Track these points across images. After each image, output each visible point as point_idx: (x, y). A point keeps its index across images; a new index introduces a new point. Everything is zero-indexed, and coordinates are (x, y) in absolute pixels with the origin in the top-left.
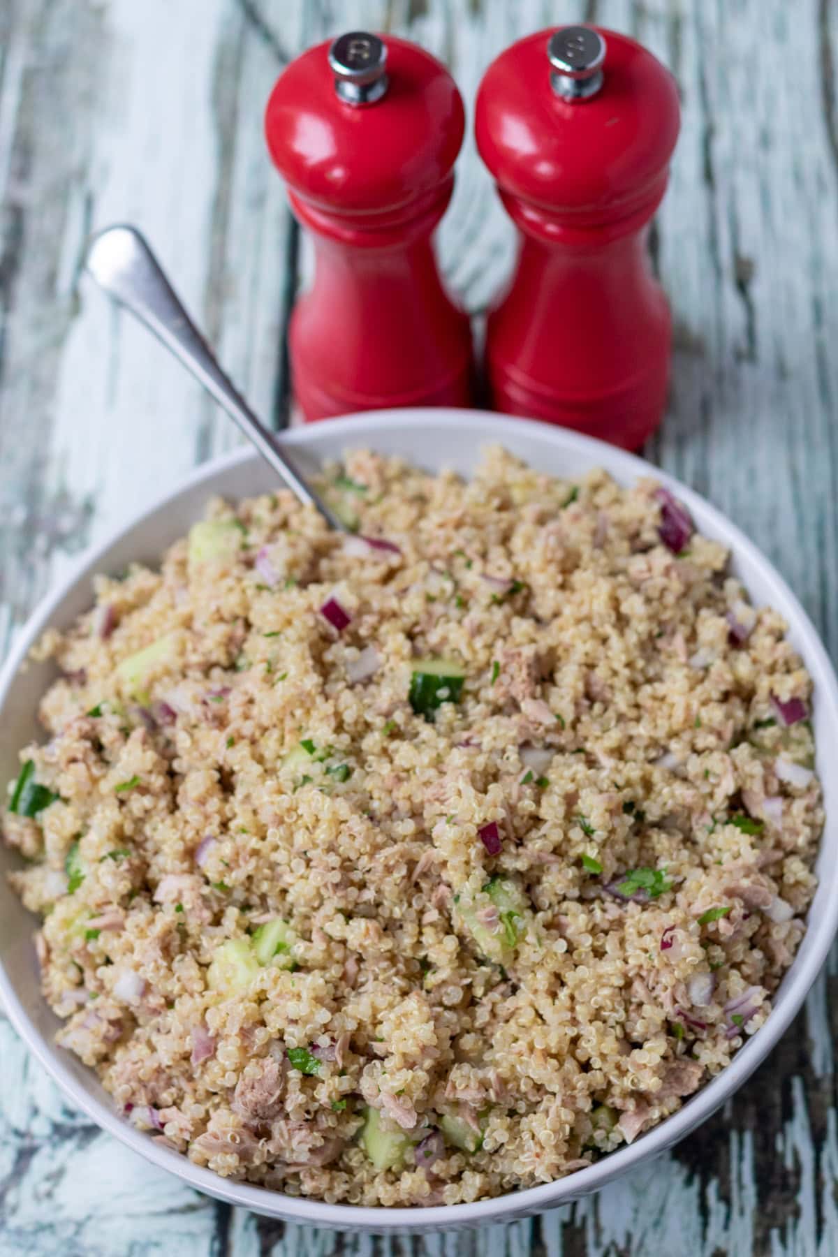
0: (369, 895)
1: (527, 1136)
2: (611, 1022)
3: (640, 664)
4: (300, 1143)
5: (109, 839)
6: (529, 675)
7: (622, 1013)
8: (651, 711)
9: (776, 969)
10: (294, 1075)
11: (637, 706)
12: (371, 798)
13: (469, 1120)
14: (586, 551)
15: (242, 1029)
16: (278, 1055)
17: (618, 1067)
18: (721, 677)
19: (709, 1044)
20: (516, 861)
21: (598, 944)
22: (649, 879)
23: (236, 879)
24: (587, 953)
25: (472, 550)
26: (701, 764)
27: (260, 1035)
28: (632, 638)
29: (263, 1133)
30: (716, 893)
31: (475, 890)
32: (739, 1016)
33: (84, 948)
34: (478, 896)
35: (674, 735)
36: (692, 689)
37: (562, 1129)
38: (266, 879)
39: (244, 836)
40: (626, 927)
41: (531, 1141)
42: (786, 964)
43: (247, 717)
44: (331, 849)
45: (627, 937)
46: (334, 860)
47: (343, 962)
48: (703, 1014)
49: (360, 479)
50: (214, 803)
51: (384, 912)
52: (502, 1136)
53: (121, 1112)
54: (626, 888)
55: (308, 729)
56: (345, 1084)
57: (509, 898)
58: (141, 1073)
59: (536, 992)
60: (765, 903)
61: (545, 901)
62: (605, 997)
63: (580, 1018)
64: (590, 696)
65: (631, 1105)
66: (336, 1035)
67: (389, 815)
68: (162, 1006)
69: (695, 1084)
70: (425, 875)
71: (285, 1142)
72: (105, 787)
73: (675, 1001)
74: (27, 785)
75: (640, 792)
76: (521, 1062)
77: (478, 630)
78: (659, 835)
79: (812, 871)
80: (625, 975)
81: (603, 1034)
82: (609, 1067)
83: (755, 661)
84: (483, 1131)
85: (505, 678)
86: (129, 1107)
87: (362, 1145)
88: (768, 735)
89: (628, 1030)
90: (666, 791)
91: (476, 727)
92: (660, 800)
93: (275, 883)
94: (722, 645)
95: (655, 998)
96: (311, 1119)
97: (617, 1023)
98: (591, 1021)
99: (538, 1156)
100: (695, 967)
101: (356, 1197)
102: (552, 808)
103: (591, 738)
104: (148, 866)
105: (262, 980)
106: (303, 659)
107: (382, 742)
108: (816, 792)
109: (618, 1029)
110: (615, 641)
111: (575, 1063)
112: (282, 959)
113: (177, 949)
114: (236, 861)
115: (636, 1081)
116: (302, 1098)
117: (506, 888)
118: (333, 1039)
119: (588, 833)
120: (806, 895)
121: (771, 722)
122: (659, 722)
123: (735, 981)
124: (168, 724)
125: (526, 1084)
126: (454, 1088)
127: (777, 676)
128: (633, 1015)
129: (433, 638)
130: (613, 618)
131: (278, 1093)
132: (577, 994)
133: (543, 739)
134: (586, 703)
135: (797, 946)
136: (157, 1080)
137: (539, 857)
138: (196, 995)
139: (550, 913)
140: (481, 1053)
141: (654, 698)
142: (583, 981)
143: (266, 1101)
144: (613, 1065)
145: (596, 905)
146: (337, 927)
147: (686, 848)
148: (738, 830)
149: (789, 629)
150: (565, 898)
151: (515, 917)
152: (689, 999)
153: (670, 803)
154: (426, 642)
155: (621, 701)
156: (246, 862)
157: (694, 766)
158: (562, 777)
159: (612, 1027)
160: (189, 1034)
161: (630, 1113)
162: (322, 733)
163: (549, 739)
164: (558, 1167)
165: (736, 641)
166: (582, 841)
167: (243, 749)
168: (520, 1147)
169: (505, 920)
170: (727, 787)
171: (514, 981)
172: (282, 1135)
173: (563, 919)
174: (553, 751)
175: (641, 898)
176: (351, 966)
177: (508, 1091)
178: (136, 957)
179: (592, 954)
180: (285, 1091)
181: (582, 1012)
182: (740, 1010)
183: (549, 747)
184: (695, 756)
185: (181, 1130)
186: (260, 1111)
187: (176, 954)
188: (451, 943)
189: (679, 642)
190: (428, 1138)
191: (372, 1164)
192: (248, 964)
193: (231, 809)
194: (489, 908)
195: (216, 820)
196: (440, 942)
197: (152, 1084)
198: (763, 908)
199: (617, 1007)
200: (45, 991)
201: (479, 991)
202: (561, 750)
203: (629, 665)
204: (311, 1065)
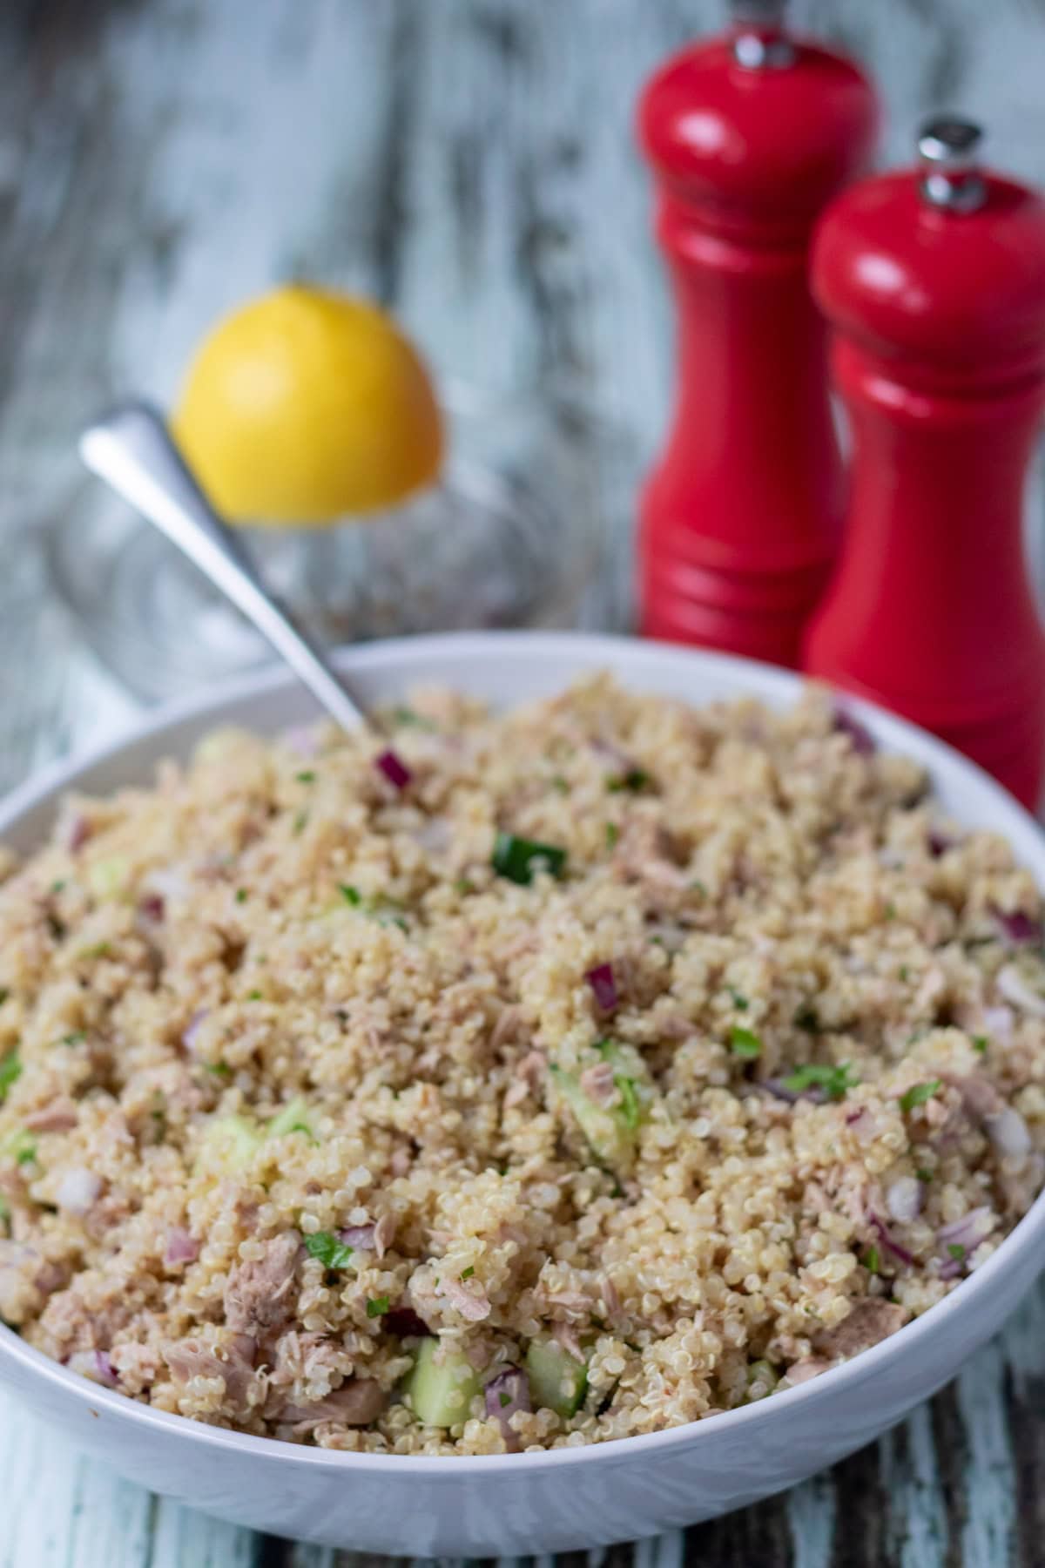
0: (429, 1061)
1: (652, 1368)
2: (775, 1236)
4: (316, 1367)
5: (63, 1021)
7: (789, 1222)
8: (825, 903)
10: (313, 1266)
13: (569, 1343)
15: (239, 1205)
16: (290, 1241)
17: (785, 1289)
19: (915, 1283)
20: (639, 1024)
21: (753, 1140)
22: (826, 1075)
23: (240, 1054)
24: (737, 1151)
26: (895, 960)
27: (267, 1214)
28: (799, 823)
29: (261, 1356)
30: (922, 1069)
31: (581, 1047)
32: (959, 1247)
33: (16, 1171)
34: (586, 1052)
35: (856, 931)
36: (881, 876)
38: (283, 1055)
39: (255, 1002)
40: (794, 1126)
41: (659, 1375)
43: (264, 873)
46: (381, 1007)
47: (389, 1151)
48: (906, 1236)
50: (214, 972)
52: (616, 1365)
54: (791, 1085)
55: (350, 874)
56: (386, 1281)
57: (629, 1064)
58: (89, 1303)
59: (664, 1198)
60: (991, 1109)
62: (766, 1199)
63: (729, 1224)
64: (740, 880)
65: (804, 1351)
66: (376, 1211)
67: (460, 974)
68: (123, 1211)
70: (509, 1038)
71: (295, 1364)
72: (62, 962)
73: (865, 1206)
76: (644, 1270)
78: (840, 1040)
80: (794, 1174)
81: (762, 1246)
82: (771, 1288)
84: (588, 1359)
85: (623, 848)
86: (66, 1359)
87: (407, 1399)
88: (986, 955)
89: (799, 1251)
90: (848, 984)
92: (839, 996)
93: (295, 1061)
94: (921, 848)
95: (838, 1206)
96: (335, 1332)
97: (783, 1239)
98: (745, 1230)
99: (668, 1392)
105: (272, 1148)
107: (452, 898)
109: (785, 1247)
110: (776, 827)
111: (722, 1281)
114: (242, 1029)
115: (811, 1308)
116: (323, 1297)
117: (623, 1053)
118: (372, 1216)
119: (741, 1003)
121: (991, 941)
122: (837, 914)
123: (953, 1199)
125: (650, 1302)
126: (546, 1291)
127: (997, 879)
128: (806, 1231)
130: (772, 799)
131: (286, 1283)
132: (724, 1199)
133: (676, 912)
134: (735, 885)
135: (1038, 1190)
137: (673, 1024)
138: (174, 1187)
141: (830, 890)
142: (734, 1179)
143: (269, 1294)
144: (777, 1287)
145: (752, 1098)
146: (381, 1108)
147: (877, 1056)
150: (707, 1084)
151: (637, 1086)
152: (886, 1207)
153: (854, 1001)
155: (784, 892)
156: (256, 1031)
157: (887, 963)
159: (776, 1242)
160: (160, 1234)
161: (802, 1361)
162: (371, 878)
163: (684, 913)
165: (937, 846)
166: (732, 1011)
167: (258, 908)
168: (643, 1384)
169: (624, 1086)
170: (933, 987)
171: (633, 1195)
172: (291, 1357)
173: (704, 1108)
175: (815, 1095)
176: (400, 1160)
177: (624, 1310)
178: (90, 1151)
179: (744, 1152)
180: (297, 1282)
181: (732, 1218)
182: (959, 1240)
183: (682, 923)
184: (885, 954)
185: (143, 1366)
186: (260, 1311)
187: (150, 1148)
188: (544, 1124)
189: (862, 841)
190: (506, 1375)
191: (422, 1428)
192: (253, 1134)
194: (601, 1067)
195: (215, 992)
196: (528, 1126)
197: (104, 1315)
198: (988, 1118)
199: (783, 1217)
201: (583, 1196)
202: (700, 929)
203: (795, 851)
204: (337, 1256)
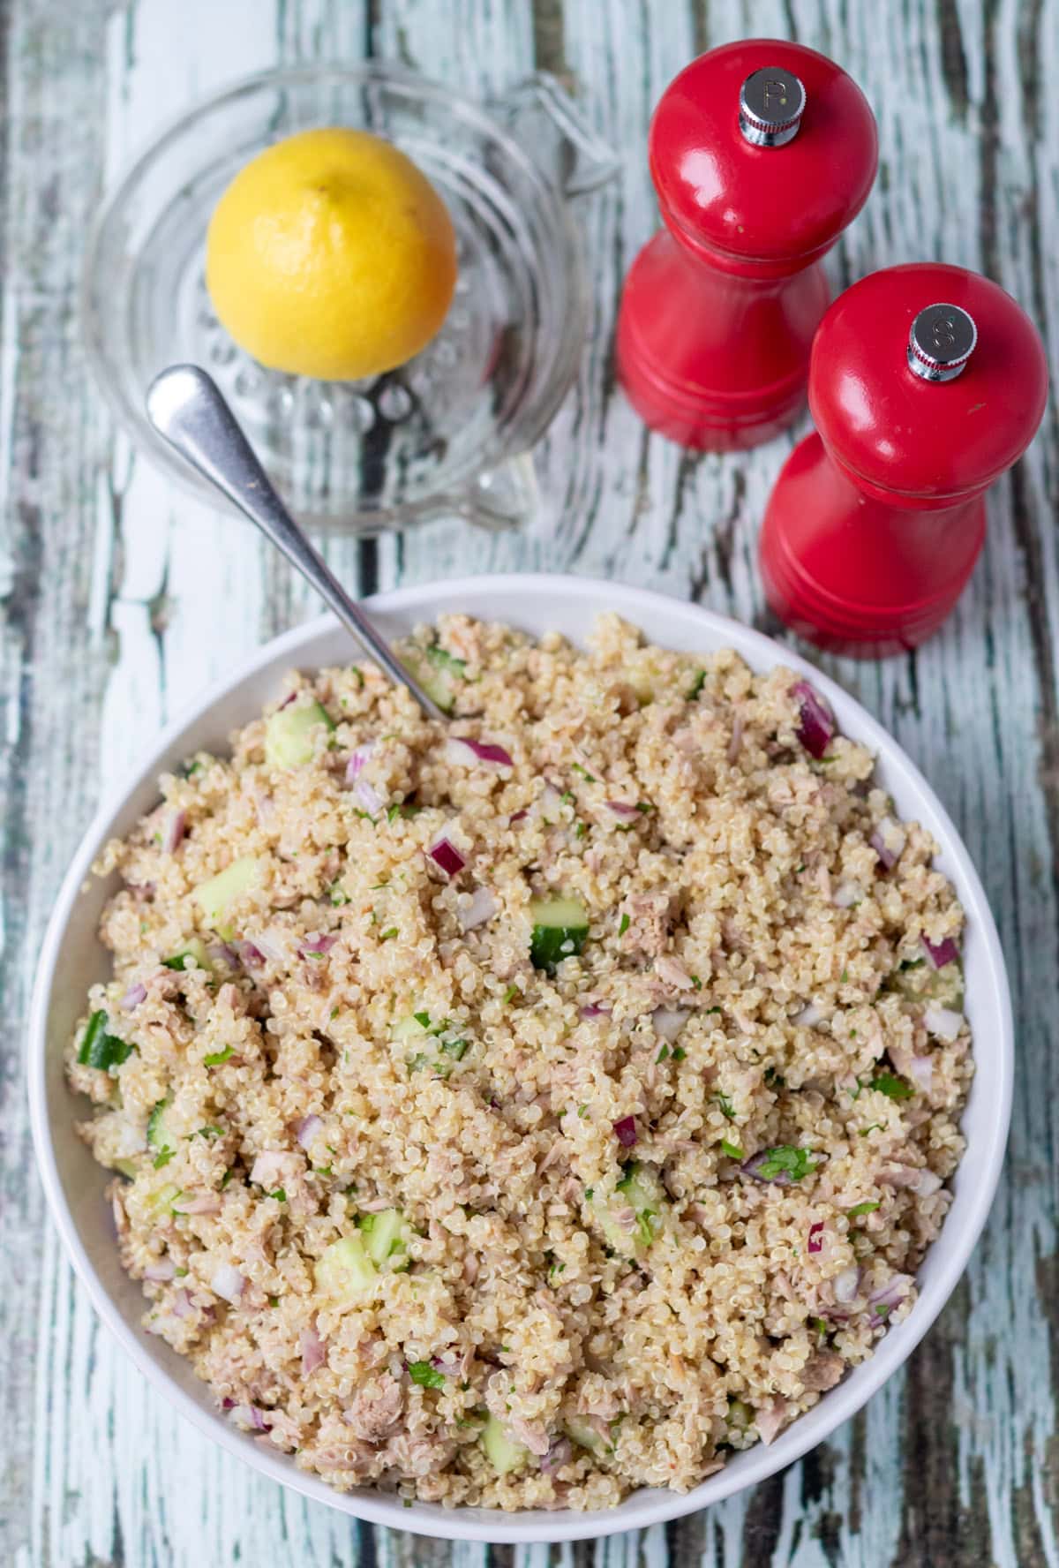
0: (492, 1190)
1: (662, 1445)
2: (750, 1320)
3: (782, 905)
4: (420, 1457)
5: (200, 1114)
6: (661, 929)
7: (762, 1309)
8: (792, 961)
9: (921, 1245)
10: (416, 1391)
11: (777, 953)
12: (492, 1074)
13: (601, 1431)
14: (721, 769)
15: (360, 1343)
16: (397, 1370)
17: (757, 1368)
18: (869, 919)
19: (851, 1336)
20: (653, 1153)
21: (737, 1234)
22: (792, 1160)
23: (344, 1168)
24: (725, 1245)
25: (592, 766)
26: (848, 1023)
27: (379, 1349)
28: (773, 877)
29: (380, 1447)
30: (866, 1186)
31: (609, 1191)
32: (884, 1306)
33: (171, 1225)
34: (613, 1196)
35: (817, 986)
36: (839, 937)
37: (699, 1439)
38: (377, 1165)
39: (352, 1117)
40: (767, 1213)
41: (666, 1451)
42: (931, 1239)
43: (350, 979)
44: (451, 1143)
45: (768, 1226)
46: (456, 1157)
47: (462, 1259)
48: (846, 1308)
49: (457, 653)
50: (317, 1079)
51: (507, 1205)
52: (635, 1447)
53: (220, 1410)
54: (765, 1169)
55: (421, 998)
56: (469, 1399)
57: (645, 1193)
58: (243, 1373)
59: (669, 1287)
60: (914, 1183)
61: (680, 1189)
62: (744, 1295)
63: (717, 1318)
64: (726, 946)
65: (769, 1405)
66: (462, 1352)
67: (512, 1095)
68: (265, 1305)
69: (836, 1380)
70: (553, 1167)
71: (404, 1455)
72: (194, 1056)
73: (819, 1298)
74: (98, 1033)
75: (782, 1058)
76: (656, 1369)
77: (601, 866)
78: (801, 1103)
79: (960, 1133)
80: (767, 1272)
81: (741, 1335)
82: (748, 1370)
83: (905, 898)
84: (615, 1441)
85: (634, 931)
86: (228, 1403)
87: (482, 1447)
88: (916, 979)
89: (767, 1327)
90: (809, 1057)
91: (602, 987)
92: (802, 1067)
93: (387, 1169)
94: (869, 878)
95: (798, 1294)
96: (432, 1433)
97: (756, 1320)
98: (729, 1320)
99: (673, 1467)
100: (842, 1268)
101: (474, 1500)
102: (690, 1092)
103: (729, 997)
104: (241, 1138)
105: (380, 1288)
106: (414, 915)
107: (503, 1010)
108: (966, 1041)
109: (758, 1326)
110: (754, 882)
111: (713, 1366)
112: (399, 1260)
113: (279, 1242)
114: (346, 1150)
115: (776, 1384)
116: (425, 1416)
117: (641, 1184)
118: (458, 1354)
119: (728, 1114)
120: (954, 1159)
121: (921, 962)
122: (802, 973)
123: (880, 1270)
124: (256, 967)
125: (660, 1392)
126: (586, 1401)
127: (929, 915)
128: (773, 1311)
129: (552, 875)
130: (753, 856)
131: (399, 1412)
132: (714, 1291)
133: (678, 1001)
134: (723, 954)
135: (943, 1218)
136: (260, 1379)
137: (676, 1146)
138: (305, 1296)
139: (685, 1202)
140: (611, 1353)
141: (795, 944)
142: (721, 1278)
143: (385, 1420)
144: (752, 1368)
145: (735, 1190)
146: (457, 1222)
147: (828, 1116)
148: (887, 1099)
149: (940, 853)
150: (702, 1186)
151: (652, 1216)
152: (833, 1296)
153: (814, 1070)
154: (544, 880)
155: (760, 949)
156: (356, 1150)
157: (840, 1023)
158: (699, 1050)
159: (751, 1325)
160: (298, 1338)
161: (767, 1412)
162: (438, 1005)
163: (683, 1001)
164: (693, 1477)
165: (883, 870)
166: (723, 1126)
167: (348, 1022)
168: (654, 1456)
169: (641, 1219)
170: (875, 1050)
171: (645, 1271)
172: (401, 1450)
173: (700, 1207)
174: (687, 1012)
175: (783, 1180)
176: (471, 1261)
177: (641, 1399)
178: (236, 1251)
179: (730, 1246)
180: (406, 1406)
181: (720, 1312)
182: (885, 1301)
183: (681, 1008)
184: (840, 1013)
185: (289, 1436)
186: (378, 1429)
187: (279, 1249)
188: (581, 1240)
189: (822, 875)
190: (556, 1445)
191: (492, 1466)
192: (363, 1269)
193: (335, 1082)
194: (626, 1209)
195: (320, 1096)
196: (569, 1238)
197: (256, 1384)
198: (912, 1188)
199: (757, 1303)
200: (126, 1263)
201: (609, 1287)
202: (695, 1010)
203: (770, 909)
204: (433, 1379)
